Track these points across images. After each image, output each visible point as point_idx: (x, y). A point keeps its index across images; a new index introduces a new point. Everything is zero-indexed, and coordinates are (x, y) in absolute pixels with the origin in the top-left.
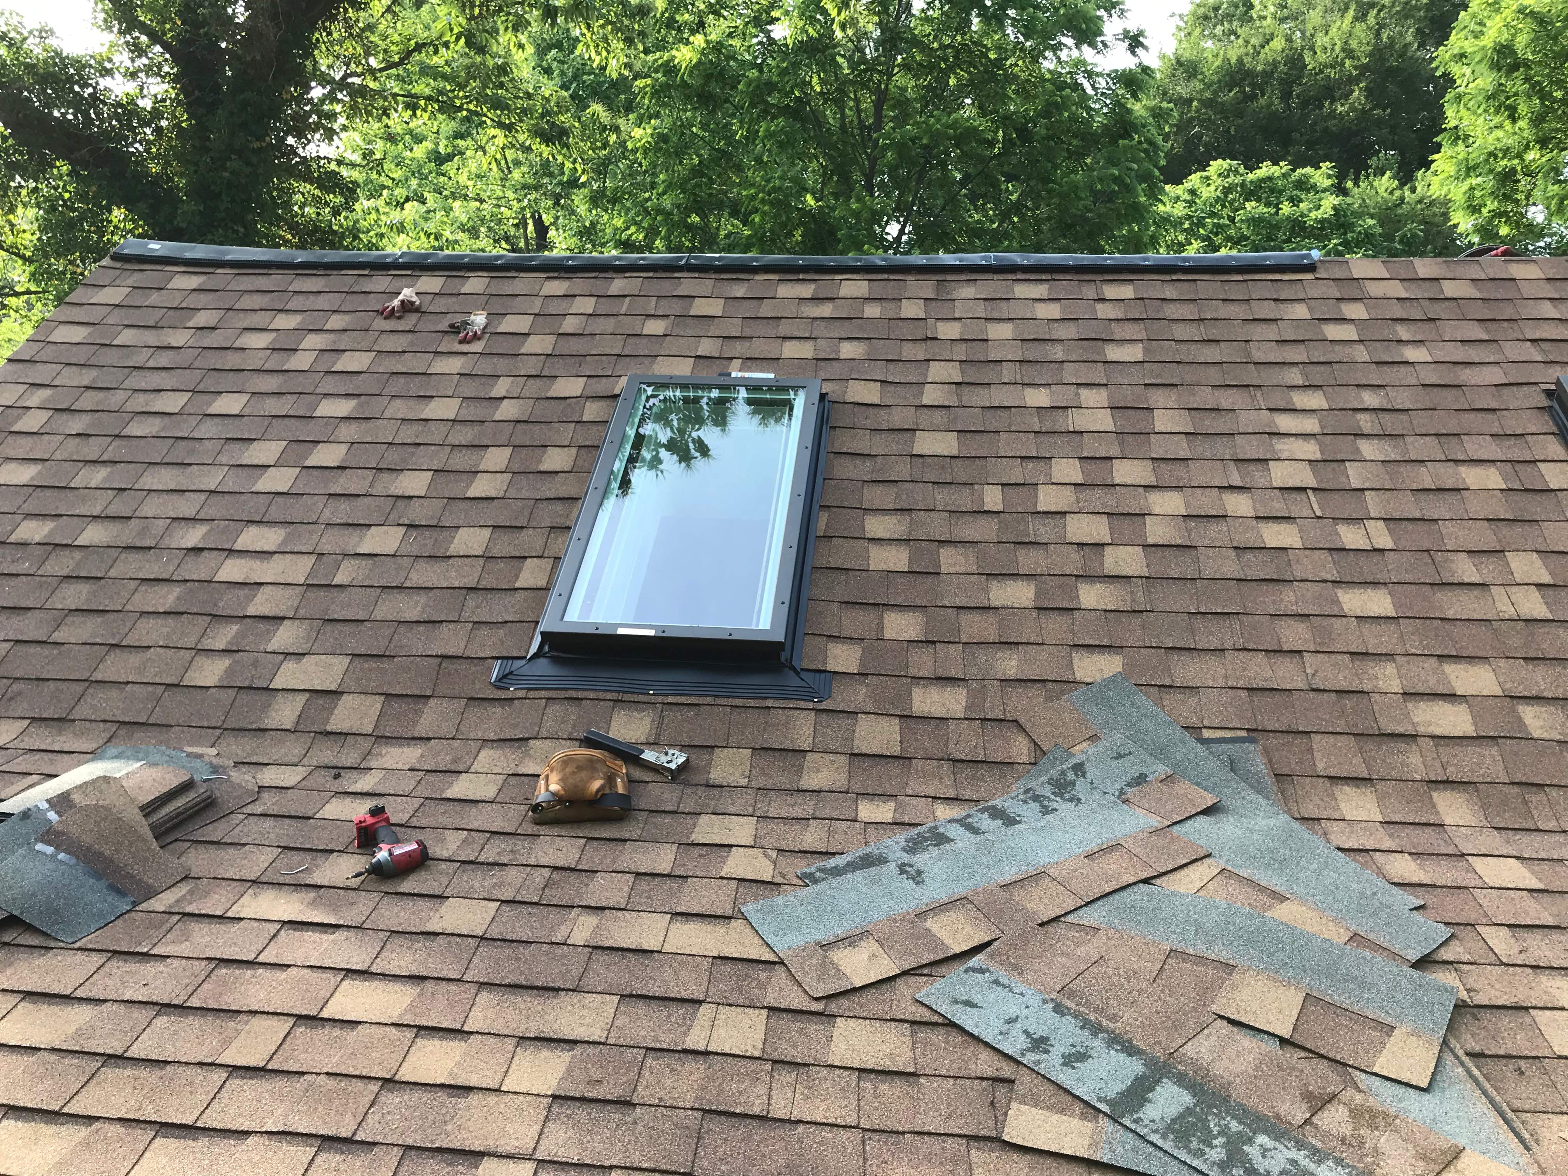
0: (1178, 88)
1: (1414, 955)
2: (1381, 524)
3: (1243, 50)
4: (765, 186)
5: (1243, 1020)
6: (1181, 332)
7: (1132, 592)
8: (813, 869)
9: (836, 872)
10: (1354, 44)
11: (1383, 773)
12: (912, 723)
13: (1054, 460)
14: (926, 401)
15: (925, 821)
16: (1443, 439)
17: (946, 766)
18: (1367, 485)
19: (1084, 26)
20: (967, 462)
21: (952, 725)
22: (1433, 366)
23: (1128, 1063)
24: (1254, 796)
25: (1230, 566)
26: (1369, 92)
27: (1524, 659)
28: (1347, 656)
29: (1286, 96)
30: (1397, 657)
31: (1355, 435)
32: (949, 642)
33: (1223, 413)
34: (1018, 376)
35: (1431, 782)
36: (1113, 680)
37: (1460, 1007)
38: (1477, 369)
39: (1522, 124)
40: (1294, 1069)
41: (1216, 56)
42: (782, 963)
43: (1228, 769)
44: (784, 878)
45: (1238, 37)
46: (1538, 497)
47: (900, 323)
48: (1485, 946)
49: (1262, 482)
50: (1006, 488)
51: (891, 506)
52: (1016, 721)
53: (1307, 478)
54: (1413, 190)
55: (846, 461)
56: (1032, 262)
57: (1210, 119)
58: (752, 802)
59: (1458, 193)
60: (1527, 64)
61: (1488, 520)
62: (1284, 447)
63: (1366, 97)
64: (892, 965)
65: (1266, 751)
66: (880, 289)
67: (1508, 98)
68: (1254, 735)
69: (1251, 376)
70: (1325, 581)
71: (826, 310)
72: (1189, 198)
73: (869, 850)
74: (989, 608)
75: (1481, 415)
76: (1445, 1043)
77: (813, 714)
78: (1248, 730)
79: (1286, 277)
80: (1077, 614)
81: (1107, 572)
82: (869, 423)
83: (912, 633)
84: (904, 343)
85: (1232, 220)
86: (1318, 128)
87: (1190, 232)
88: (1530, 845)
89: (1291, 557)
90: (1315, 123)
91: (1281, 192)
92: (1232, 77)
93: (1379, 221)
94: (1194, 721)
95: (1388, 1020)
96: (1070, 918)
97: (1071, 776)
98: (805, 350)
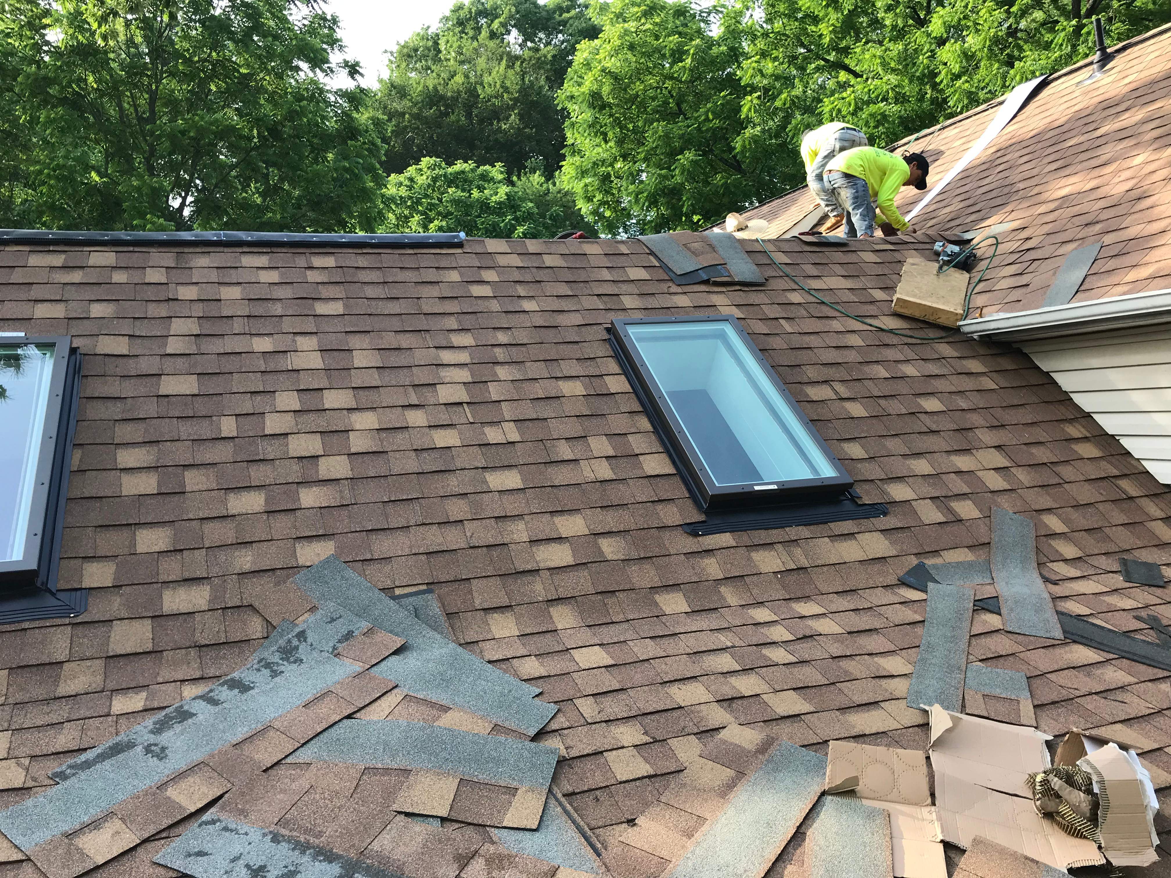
0: (394, 104)
1: (532, 732)
2: (512, 424)
3: (436, 81)
4: (49, 164)
5: (416, 811)
6: (370, 292)
7: (341, 491)
8: (64, 768)
9: (87, 765)
10: (508, 84)
11: (519, 599)
12: (162, 621)
13: (277, 393)
14: (169, 351)
15: (172, 703)
16: (548, 363)
17: (193, 652)
18: (502, 398)
19: (312, 55)
20: (206, 399)
21: (198, 617)
22: (540, 313)
23: (329, 869)
24: (432, 633)
25: (412, 464)
26: (521, 116)
27: (601, 507)
28: (493, 520)
29: (469, 115)
30: (525, 517)
31: (493, 363)
32: (194, 549)
33: (404, 351)
34: (247, 328)
35: (548, 601)
36: (327, 561)
37: (562, 762)
38: (566, 315)
39: (612, 144)
40: (449, 839)
41: (419, 83)
42: (29, 860)
43: (413, 615)
44: (35, 781)
45: (432, 72)
46: (604, 398)
47: (145, 287)
48: (578, 713)
49: (432, 401)
50: (239, 418)
51: (140, 440)
52: (251, 605)
53: (462, 395)
54: (554, 184)
55: (99, 404)
56: (255, 239)
57: (418, 128)
58: (8, 717)
59: (578, 187)
60: (610, 105)
61: (577, 416)
62: (447, 374)
63: (519, 120)
64: (133, 837)
65: (440, 598)
66: (125, 259)
67: (601, 127)
68: (432, 586)
69: (422, 323)
70: (477, 468)
71: (77, 277)
72: (408, 184)
73: (119, 738)
74: (228, 516)
75: (570, 346)
76: (550, 791)
77: (69, 628)
78: (427, 584)
79: (444, 251)
80: (298, 513)
81: (321, 477)
82: (119, 371)
83: (162, 545)
84: (149, 303)
85: (440, 200)
86: (491, 138)
87: (412, 208)
88: (609, 634)
89: (454, 453)
90: (489, 136)
91: (471, 182)
92: (431, 100)
93: (536, 204)
94: (389, 583)
95: (515, 784)
96: (289, 760)
97: (295, 642)
98: (58, 311)
